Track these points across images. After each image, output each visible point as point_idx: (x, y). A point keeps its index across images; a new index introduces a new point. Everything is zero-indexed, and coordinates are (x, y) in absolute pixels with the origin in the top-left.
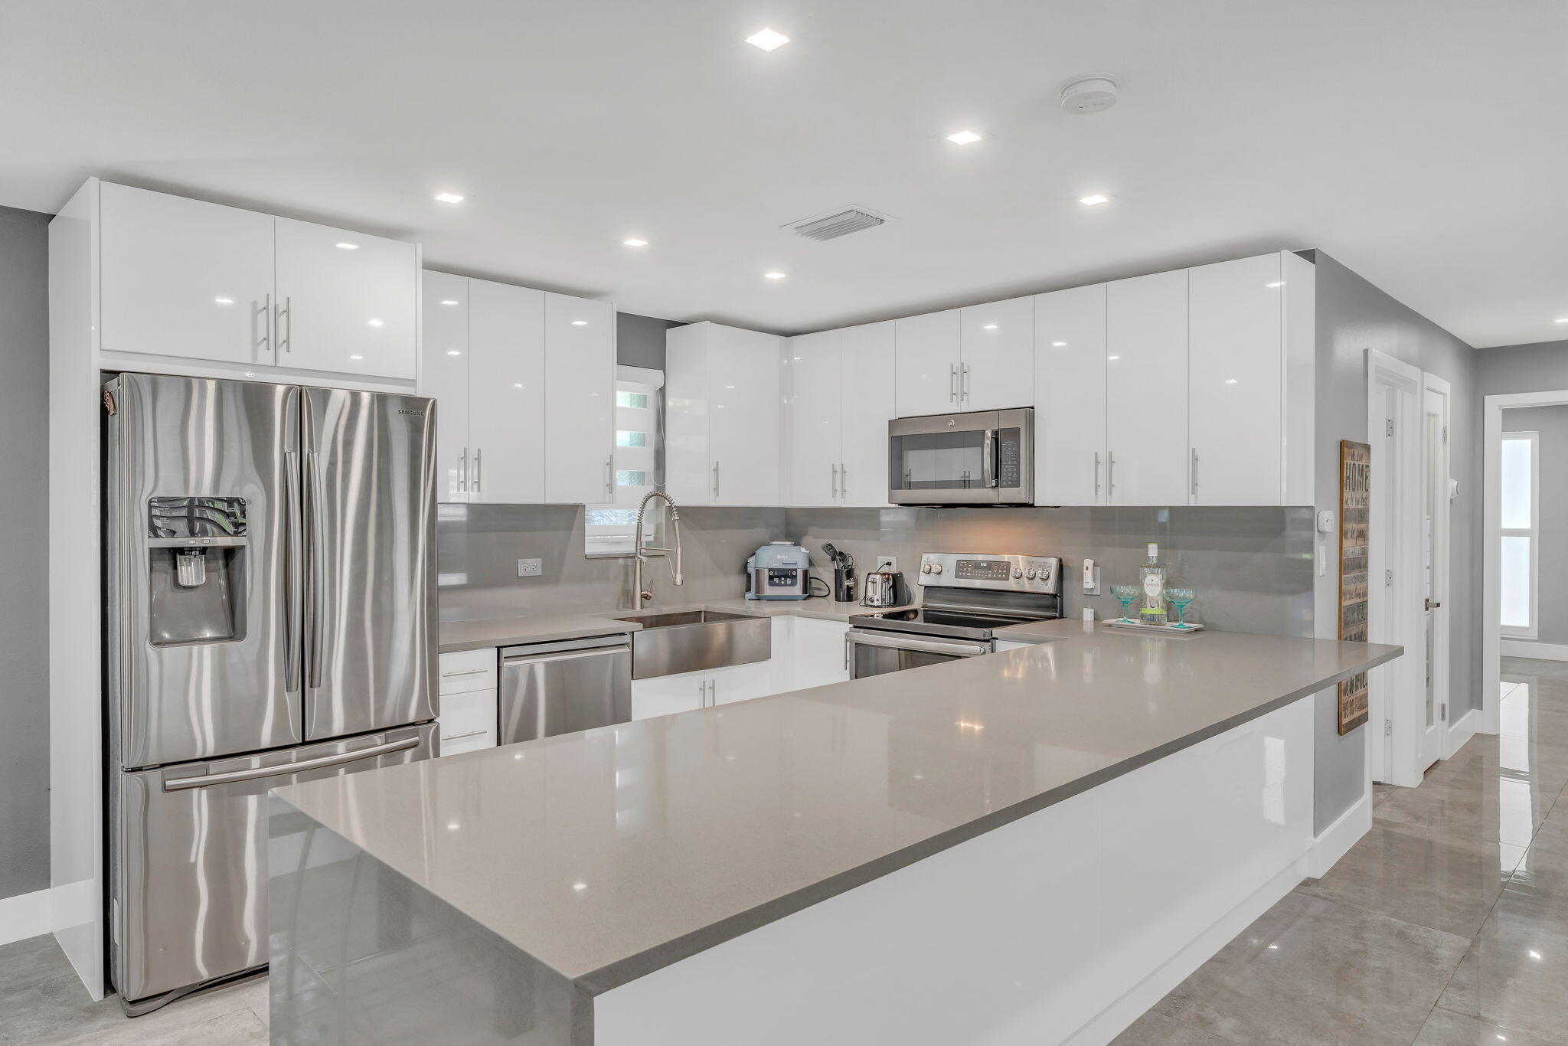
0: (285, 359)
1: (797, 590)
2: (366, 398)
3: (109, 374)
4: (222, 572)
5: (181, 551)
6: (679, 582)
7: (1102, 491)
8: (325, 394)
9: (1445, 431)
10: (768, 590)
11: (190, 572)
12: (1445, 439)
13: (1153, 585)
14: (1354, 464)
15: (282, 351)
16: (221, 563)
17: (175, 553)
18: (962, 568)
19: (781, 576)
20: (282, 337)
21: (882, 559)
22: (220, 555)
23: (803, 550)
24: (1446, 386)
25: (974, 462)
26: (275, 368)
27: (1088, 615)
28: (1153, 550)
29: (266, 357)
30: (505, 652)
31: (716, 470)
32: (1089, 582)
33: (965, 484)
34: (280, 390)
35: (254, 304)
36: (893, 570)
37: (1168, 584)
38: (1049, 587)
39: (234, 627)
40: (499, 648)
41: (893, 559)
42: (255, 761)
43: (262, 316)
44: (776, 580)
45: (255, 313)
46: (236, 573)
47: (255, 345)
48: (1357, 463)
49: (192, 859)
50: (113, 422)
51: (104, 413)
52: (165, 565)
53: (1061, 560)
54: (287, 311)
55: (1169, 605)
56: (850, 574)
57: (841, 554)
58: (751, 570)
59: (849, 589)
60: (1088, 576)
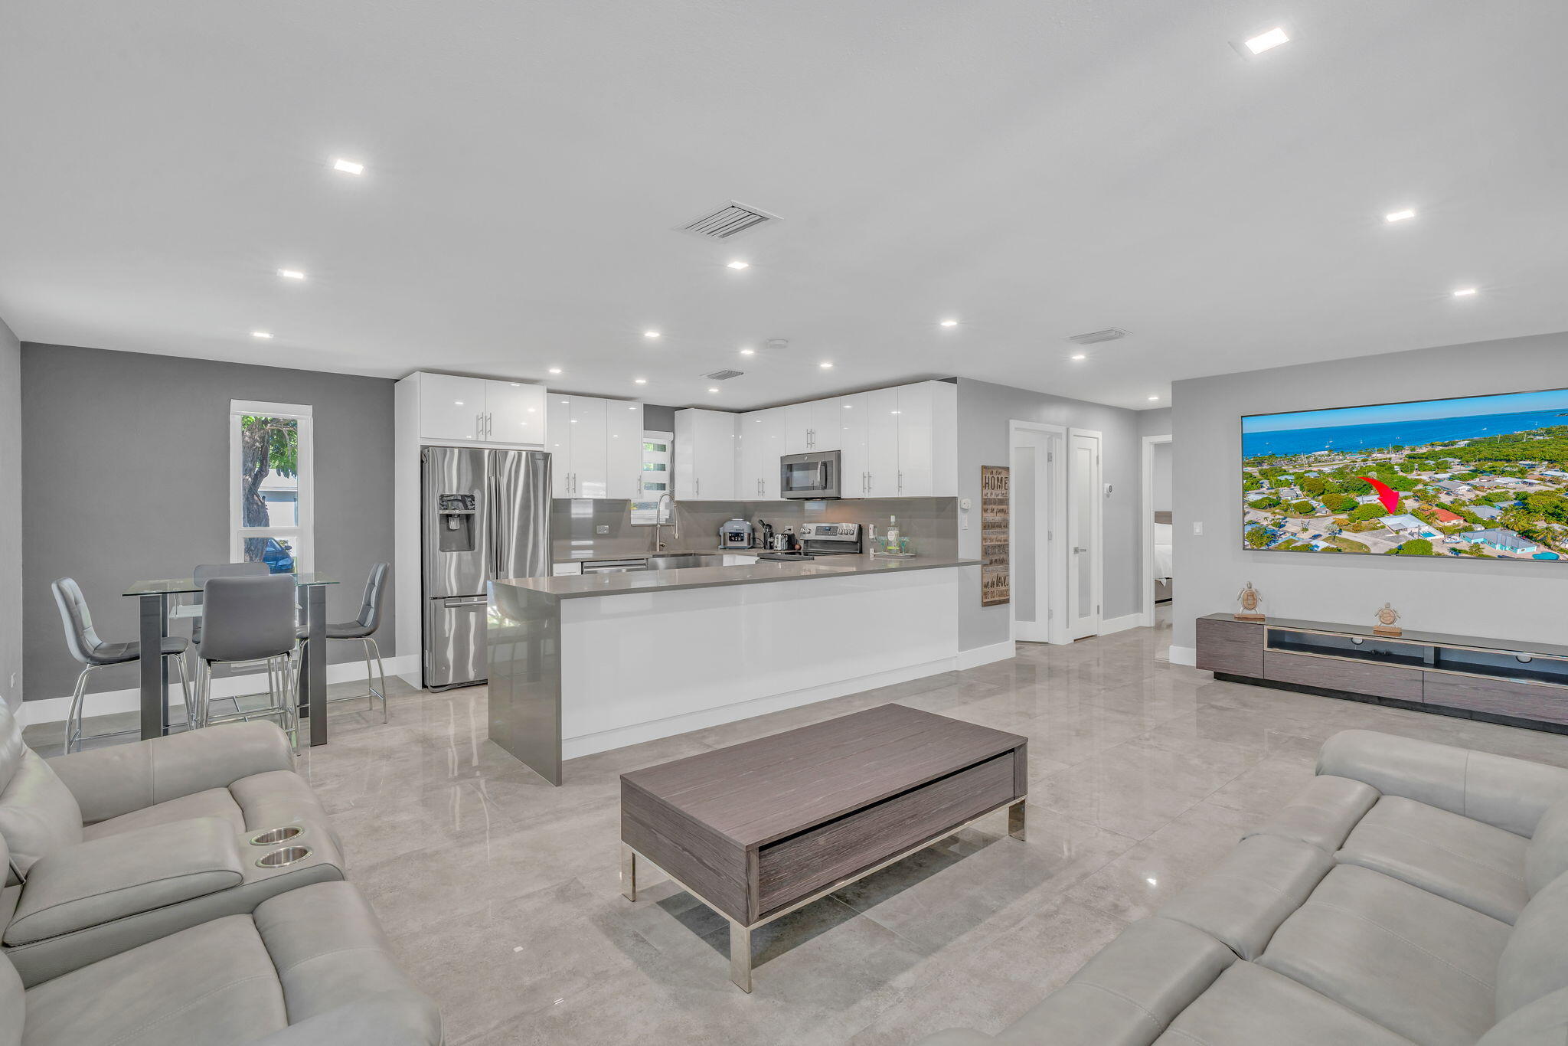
0: (489, 439)
1: (745, 544)
2: (524, 453)
3: (424, 448)
4: (465, 524)
5: (451, 515)
6: (677, 537)
7: (866, 491)
8: (506, 453)
9: (1098, 457)
10: (730, 544)
11: (454, 524)
12: (1098, 463)
13: (892, 535)
14: (998, 478)
15: (488, 435)
16: (465, 521)
17: (448, 516)
18: (819, 531)
19: (736, 536)
20: (488, 429)
21: (787, 527)
22: (465, 517)
23: (748, 523)
24: (1099, 434)
25: (816, 477)
26: (485, 442)
27: (872, 551)
28: (893, 519)
29: (482, 438)
30: (585, 564)
31: (697, 482)
32: (871, 536)
33: (813, 488)
34: (486, 452)
35: (478, 416)
36: (791, 532)
37: (901, 535)
38: (854, 538)
39: (470, 545)
40: (582, 563)
41: (791, 527)
42: (476, 599)
43: (480, 422)
44: (733, 538)
45: (478, 419)
46: (471, 526)
47: (478, 433)
48: (996, 477)
49: (447, 635)
50: (426, 466)
51: (422, 462)
52: (444, 521)
53: (860, 525)
54: (490, 418)
55: (901, 545)
56: (771, 535)
57: (768, 525)
58: (722, 534)
59: (771, 543)
60: (871, 532)
